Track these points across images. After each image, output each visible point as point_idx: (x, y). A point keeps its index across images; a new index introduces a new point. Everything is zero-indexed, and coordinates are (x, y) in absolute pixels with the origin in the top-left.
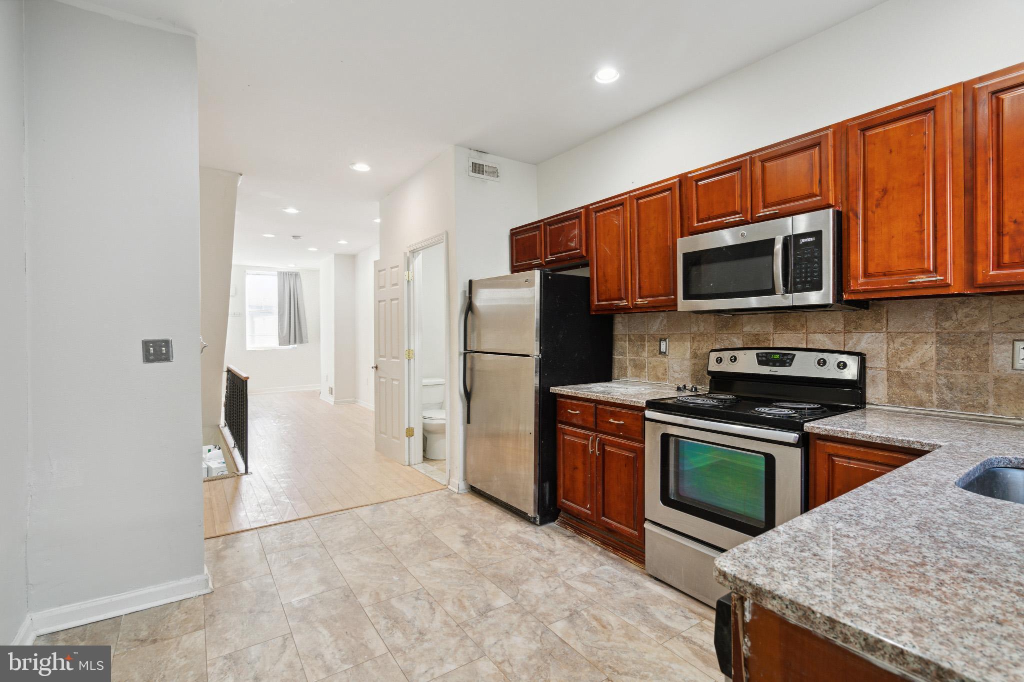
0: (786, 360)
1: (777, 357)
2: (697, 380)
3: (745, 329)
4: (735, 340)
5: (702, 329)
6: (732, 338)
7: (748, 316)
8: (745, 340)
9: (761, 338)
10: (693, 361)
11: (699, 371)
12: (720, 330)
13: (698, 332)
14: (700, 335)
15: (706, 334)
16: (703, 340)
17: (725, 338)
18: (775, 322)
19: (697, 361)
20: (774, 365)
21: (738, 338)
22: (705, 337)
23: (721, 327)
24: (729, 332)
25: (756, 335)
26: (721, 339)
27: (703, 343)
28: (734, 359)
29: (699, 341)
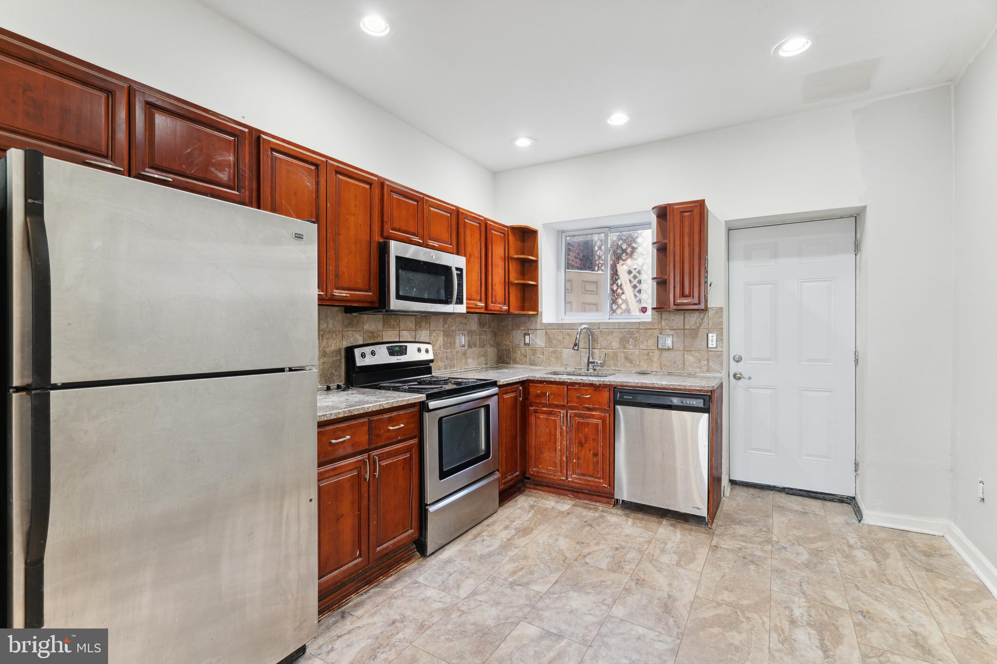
0: (403, 351)
1: (397, 349)
2: (326, 380)
3: (366, 327)
4: (358, 336)
5: (331, 326)
6: (356, 334)
7: (367, 315)
8: (365, 336)
9: (375, 335)
10: (322, 361)
11: (328, 370)
12: (347, 328)
13: (327, 330)
14: (329, 332)
15: (335, 332)
16: (332, 337)
17: (351, 335)
18: (383, 322)
19: (326, 359)
20: (397, 355)
21: (360, 335)
22: (334, 335)
23: (348, 325)
24: (354, 330)
25: (372, 332)
26: (347, 336)
27: (331, 341)
28: (373, 353)
29: (328, 339)
